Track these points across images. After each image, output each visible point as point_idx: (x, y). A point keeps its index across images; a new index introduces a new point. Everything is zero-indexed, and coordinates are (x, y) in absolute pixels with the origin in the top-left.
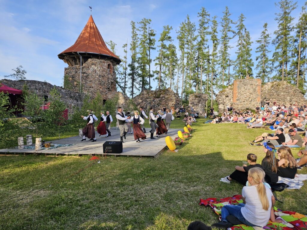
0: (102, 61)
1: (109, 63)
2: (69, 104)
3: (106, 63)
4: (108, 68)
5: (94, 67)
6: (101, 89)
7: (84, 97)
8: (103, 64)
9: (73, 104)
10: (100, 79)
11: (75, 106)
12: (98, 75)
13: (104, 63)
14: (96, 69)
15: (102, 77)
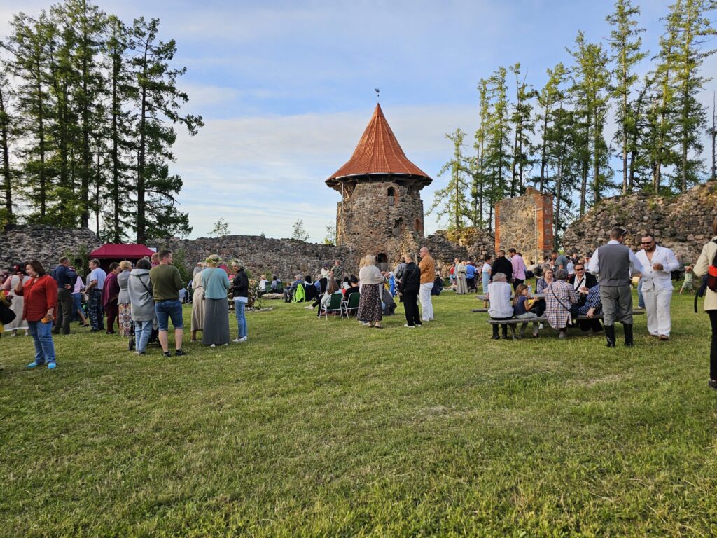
0: (376, 184)
1: (389, 186)
2: (302, 264)
3: (383, 189)
4: (389, 195)
5: (361, 198)
6: (373, 236)
7: (336, 252)
8: (378, 189)
9: (309, 264)
10: (371, 217)
11: (314, 266)
12: (367, 211)
13: (380, 187)
14: (364, 200)
15: (375, 213)
